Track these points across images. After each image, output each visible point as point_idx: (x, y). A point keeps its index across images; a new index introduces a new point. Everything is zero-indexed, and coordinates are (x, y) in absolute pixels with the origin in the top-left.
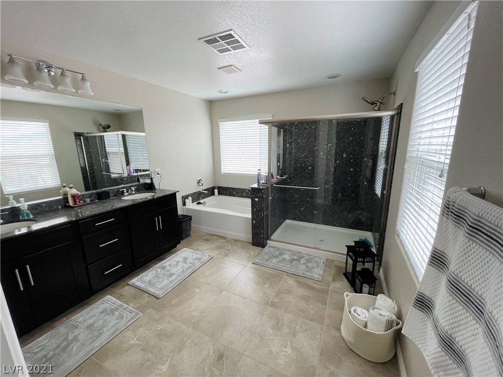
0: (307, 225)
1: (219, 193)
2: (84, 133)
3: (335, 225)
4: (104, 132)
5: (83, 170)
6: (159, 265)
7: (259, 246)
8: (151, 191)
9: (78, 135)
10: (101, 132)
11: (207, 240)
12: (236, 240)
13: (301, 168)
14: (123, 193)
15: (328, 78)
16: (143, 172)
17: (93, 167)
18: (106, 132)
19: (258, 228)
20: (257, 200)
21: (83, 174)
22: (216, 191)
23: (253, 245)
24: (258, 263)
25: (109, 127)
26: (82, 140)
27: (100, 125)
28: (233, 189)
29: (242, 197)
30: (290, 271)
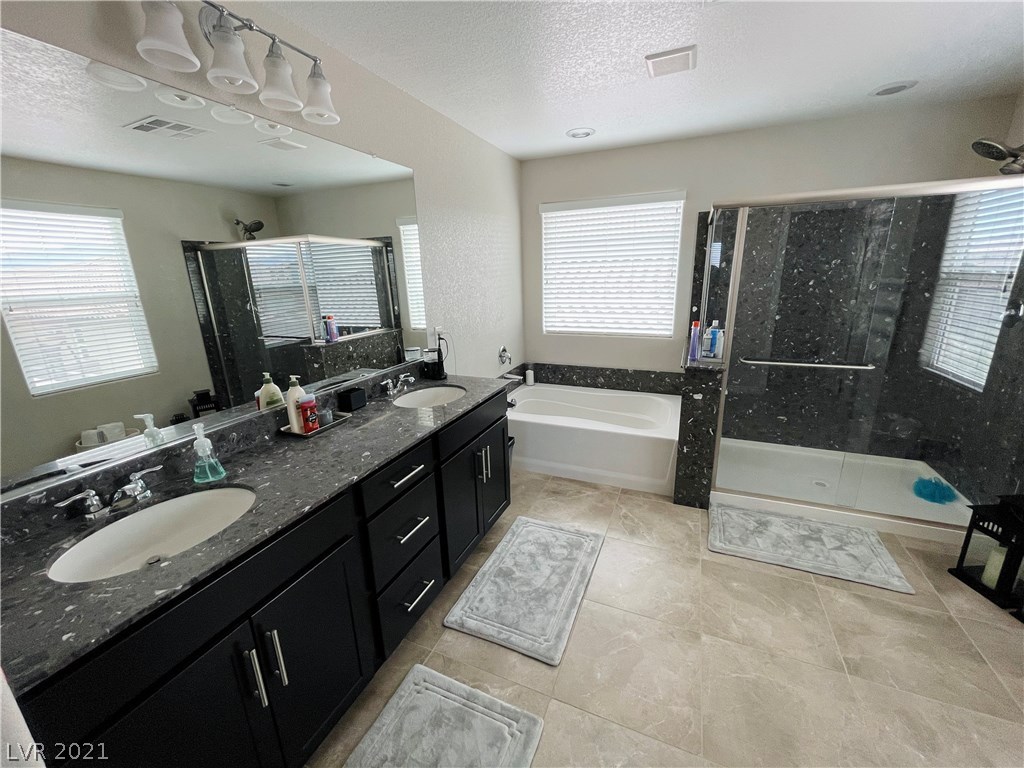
0: (767, 449)
1: (537, 380)
2: (203, 243)
3: (831, 448)
4: (249, 239)
5: (206, 328)
6: (489, 564)
7: (694, 506)
8: (440, 382)
9: (191, 248)
10: (240, 240)
11: (555, 493)
12: (625, 492)
13: (754, 319)
14: (385, 389)
15: (878, 94)
16: (355, 332)
17: (227, 324)
18: (253, 238)
19: (695, 464)
20: (698, 397)
21: (206, 340)
22: (530, 374)
23: (677, 501)
24: (724, 549)
25: (258, 226)
26: (201, 260)
27: (238, 223)
28: (572, 368)
29: (595, 386)
30: (822, 569)
